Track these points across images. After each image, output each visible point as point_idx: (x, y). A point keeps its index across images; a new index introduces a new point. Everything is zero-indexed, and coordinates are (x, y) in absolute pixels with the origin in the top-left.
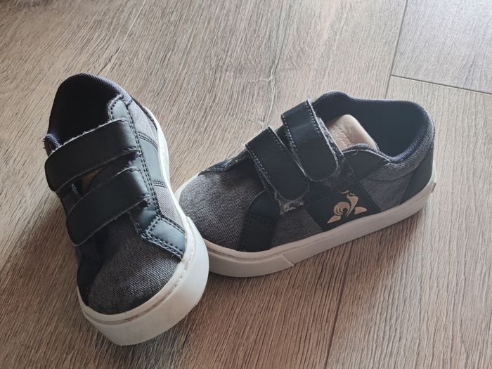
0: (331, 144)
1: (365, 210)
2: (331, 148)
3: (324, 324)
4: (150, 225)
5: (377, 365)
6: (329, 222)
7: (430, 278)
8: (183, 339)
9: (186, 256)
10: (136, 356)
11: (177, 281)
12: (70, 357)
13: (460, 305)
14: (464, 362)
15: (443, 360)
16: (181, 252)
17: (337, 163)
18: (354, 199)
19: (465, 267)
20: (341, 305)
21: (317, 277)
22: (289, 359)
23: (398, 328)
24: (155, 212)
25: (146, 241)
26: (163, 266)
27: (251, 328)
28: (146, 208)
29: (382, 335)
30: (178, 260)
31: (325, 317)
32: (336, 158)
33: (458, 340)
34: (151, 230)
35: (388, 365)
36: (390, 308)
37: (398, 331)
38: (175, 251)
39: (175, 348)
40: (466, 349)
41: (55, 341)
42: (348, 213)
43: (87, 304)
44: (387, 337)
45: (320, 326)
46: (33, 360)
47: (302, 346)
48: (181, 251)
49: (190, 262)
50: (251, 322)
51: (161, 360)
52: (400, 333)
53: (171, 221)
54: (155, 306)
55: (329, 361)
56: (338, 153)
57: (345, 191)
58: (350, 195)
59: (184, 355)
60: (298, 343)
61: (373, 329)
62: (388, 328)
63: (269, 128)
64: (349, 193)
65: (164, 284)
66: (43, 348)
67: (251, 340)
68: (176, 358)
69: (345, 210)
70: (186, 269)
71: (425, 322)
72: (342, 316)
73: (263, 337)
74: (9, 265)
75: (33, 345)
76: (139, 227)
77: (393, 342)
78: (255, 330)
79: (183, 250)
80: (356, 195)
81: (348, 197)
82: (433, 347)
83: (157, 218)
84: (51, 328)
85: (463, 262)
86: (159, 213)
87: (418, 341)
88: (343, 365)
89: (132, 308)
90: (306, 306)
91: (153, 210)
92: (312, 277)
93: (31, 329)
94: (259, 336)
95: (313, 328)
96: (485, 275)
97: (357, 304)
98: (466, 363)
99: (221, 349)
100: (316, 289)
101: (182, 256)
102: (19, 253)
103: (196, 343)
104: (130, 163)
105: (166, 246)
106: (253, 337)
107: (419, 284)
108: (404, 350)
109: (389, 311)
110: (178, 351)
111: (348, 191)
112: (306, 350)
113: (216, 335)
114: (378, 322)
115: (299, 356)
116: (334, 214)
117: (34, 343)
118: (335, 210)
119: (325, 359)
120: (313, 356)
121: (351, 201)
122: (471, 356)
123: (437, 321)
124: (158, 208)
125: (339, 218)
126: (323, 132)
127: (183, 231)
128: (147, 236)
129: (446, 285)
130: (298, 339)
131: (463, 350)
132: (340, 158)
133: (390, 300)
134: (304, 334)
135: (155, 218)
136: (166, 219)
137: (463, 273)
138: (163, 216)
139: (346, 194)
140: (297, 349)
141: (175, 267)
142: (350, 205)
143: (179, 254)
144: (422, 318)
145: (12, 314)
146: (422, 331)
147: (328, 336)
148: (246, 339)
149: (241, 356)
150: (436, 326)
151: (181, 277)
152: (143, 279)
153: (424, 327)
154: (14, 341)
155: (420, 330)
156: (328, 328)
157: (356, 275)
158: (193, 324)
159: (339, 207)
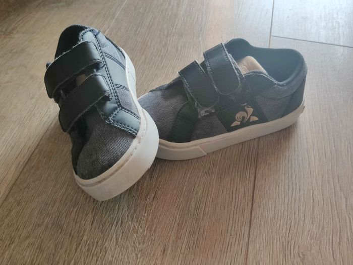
0: (236, 68)
1: (257, 119)
2: (236, 71)
3: (247, 182)
4: (113, 114)
5: (287, 208)
6: (232, 126)
7: (313, 150)
8: (153, 195)
9: (140, 134)
10: (121, 208)
11: (133, 152)
12: (75, 210)
13: (335, 167)
14: (345, 205)
15: (331, 203)
16: (136, 132)
17: (240, 82)
18: (250, 110)
19: (334, 142)
20: (258, 169)
21: (240, 152)
22: (226, 207)
23: (297, 182)
24: (116, 105)
25: (109, 125)
26: (122, 141)
27: (198, 186)
28: (108, 102)
29: (287, 188)
30: (133, 137)
31: (248, 177)
32: (239, 79)
33: (338, 189)
34: (113, 117)
35: (294, 208)
36: (290, 169)
37: (298, 185)
38: (131, 130)
39: (148, 202)
40: (344, 195)
41: (66, 199)
42: (246, 120)
43: (76, 174)
44: (291, 189)
45: (245, 184)
46: (50, 212)
47: (234, 197)
48: (135, 130)
49: (142, 138)
50: (198, 182)
51: (138, 210)
52: (299, 186)
53: (128, 111)
54: (117, 170)
55: (254, 207)
56: (241, 75)
57: (244, 103)
58: (247, 107)
59: (154, 206)
60: (231, 195)
61: (281, 184)
62: (291, 183)
63: (195, 61)
64: (247, 105)
65: (122, 154)
66: (57, 204)
67: (199, 194)
68: (148, 208)
69: (243, 118)
70: (139, 143)
71: (315, 178)
72: (259, 176)
73: (207, 192)
74: (37, 150)
75: (51, 202)
76: (103, 115)
77: (295, 192)
78: (201, 187)
79: (137, 130)
80: (251, 107)
81: (246, 108)
82: (323, 195)
83: (119, 109)
84: (63, 190)
85: (333, 140)
86: (120, 105)
87: (312, 191)
88: (263, 209)
89: (101, 173)
90: (234, 170)
91: (114, 103)
92: (236, 151)
93: (50, 192)
94: (204, 192)
95: (241, 185)
96: (348, 147)
97: (268, 169)
98: (346, 205)
99: (179, 202)
100: (240, 159)
101: (136, 134)
102: (44, 143)
103: (161, 198)
104: (95, 70)
105: (124, 127)
106: (200, 192)
107: (306, 154)
108: (304, 198)
109: (290, 172)
110: (150, 203)
111: (246, 104)
112: (237, 200)
113: (175, 192)
114: (283, 179)
115: (233, 204)
116: (235, 120)
117: (51, 201)
118: (236, 118)
119: (251, 206)
120: (242, 204)
121: (248, 111)
122: (348, 200)
123: (322, 177)
124: (119, 102)
125: (239, 123)
126: (231, 60)
127: (138, 117)
128: (110, 121)
129: (324, 154)
130: (231, 193)
131: (342, 196)
132: (242, 78)
133: (290, 165)
134: (235, 189)
135: (117, 109)
136: (125, 109)
137: (333, 146)
138: (123, 108)
139: (245, 106)
140: (231, 200)
141: (131, 142)
142: (247, 114)
143: (134, 132)
144: (312, 175)
145: (37, 182)
146: (313, 184)
147: (251, 190)
148: (196, 194)
149: (193, 205)
150: (322, 181)
151: (136, 149)
152: (108, 151)
153: (314, 182)
154: (37, 200)
155: (312, 183)
156: (250, 185)
157: (265, 150)
158: (159, 185)
159: (239, 115)
